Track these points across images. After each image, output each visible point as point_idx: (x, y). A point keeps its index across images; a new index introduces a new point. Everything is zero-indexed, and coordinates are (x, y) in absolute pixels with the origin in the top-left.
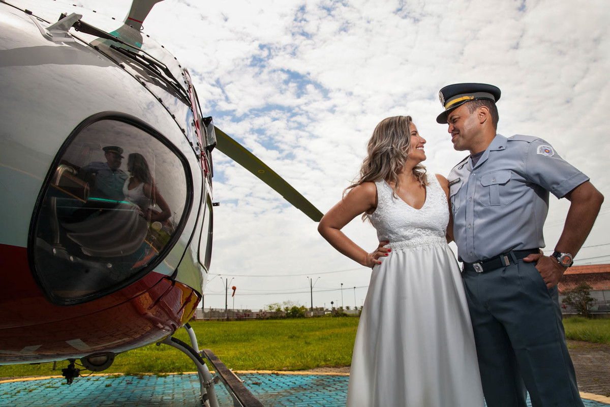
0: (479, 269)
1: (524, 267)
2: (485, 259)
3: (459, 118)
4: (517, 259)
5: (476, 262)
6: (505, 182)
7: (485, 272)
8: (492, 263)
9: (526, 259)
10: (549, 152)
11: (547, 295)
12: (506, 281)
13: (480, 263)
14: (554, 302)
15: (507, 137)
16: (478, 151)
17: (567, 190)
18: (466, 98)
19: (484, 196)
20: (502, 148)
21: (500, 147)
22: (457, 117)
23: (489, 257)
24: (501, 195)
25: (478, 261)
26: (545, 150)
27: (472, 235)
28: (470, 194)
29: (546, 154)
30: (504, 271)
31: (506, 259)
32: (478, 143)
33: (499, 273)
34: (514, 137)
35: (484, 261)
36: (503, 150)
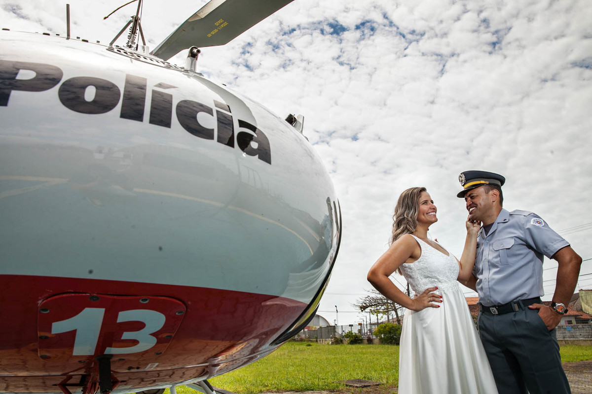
0: (495, 312)
1: (529, 313)
2: (499, 304)
3: (477, 196)
4: (524, 306)
5: (493, 307)
6: (510, 247)
7: (499, 314)
8: (505, 308)
9: (530, 306)
10: (540, 223)
11: (547, 334)
12: (516, 323)
13: (496, 308)
14: (553, 338)
15: (510, 211)
16: (489, 222)
17: (553, 252)
18: (482, 182)
19: (496, 257)
20: (506, 221)
21: (505, 220)
22: (475, 195)
23: (503, 304)
24: (508, 256)
25: (494, 306)
26: (537, 222)
27: (488, 287)
28: (485, 256)
29: (537, 225)
30: (515, 315)
31: (516, 307)
32: (489, 216)
33: (510, 317)
34: (514, 211)
35: (498, 306)
36: (507, 222)
